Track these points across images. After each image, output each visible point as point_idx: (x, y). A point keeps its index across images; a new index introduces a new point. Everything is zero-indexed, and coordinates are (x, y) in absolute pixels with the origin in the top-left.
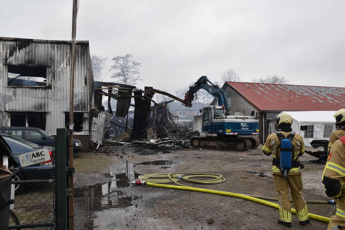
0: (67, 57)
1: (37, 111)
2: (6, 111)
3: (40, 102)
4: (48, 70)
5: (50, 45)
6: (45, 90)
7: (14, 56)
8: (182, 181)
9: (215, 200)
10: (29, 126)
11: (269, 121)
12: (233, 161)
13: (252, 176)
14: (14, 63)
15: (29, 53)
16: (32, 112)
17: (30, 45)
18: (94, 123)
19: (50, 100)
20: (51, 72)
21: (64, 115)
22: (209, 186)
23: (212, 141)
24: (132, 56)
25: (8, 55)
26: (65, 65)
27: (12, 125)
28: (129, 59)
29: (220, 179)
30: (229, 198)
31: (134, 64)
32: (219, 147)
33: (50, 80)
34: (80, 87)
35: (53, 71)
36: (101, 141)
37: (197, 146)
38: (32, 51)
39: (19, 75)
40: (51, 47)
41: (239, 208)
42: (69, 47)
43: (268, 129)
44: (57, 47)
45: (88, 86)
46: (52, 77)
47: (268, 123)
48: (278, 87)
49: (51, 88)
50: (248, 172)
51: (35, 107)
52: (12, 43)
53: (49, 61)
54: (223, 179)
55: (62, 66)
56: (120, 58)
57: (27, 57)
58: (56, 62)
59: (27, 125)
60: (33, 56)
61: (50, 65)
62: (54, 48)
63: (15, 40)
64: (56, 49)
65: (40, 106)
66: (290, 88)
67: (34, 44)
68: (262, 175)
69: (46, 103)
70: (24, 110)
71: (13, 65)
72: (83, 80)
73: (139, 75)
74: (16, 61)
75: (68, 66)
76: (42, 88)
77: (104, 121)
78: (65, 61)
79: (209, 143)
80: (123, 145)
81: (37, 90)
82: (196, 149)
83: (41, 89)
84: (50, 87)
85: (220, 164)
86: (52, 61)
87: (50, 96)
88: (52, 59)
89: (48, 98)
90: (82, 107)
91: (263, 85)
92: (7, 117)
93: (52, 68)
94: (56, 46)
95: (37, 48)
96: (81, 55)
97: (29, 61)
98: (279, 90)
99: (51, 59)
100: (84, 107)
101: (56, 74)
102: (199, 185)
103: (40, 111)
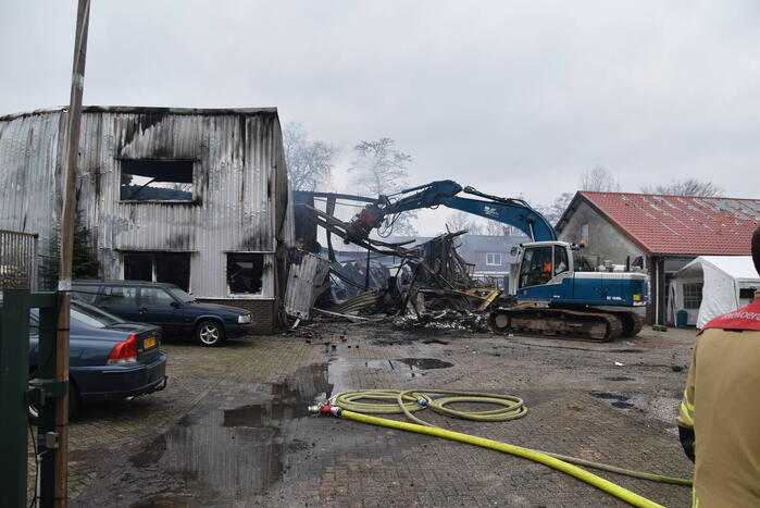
0: (233, 141)
1: (173, 250)
2: (116, 250)
3: (180, 232)
4: (196, 169)
5: (201, 118)
6: (190, 207)
7: (133, 143)
8: (426, 411)
9: (477, 464)
10: (159, 280)
11: (669, 277)
12: (569, 365)
13: (597, 404)
14: (134, 156)
15: (161, 135)
16: (163, 253)
17: (164, 120)
18: (293, 275)
19: (198, 229)
20: (202, 172)
21: (226, 259)
22: (483, 427)
23: (535, 318)
24: (392, 141)
25: (123, 140)
26: (230, 158)
27: (127, 277)
28: (387, 148)
29: (516, 409)
30: (516, 460)
31: (397, 156)
32: (552, 331)
33: (199, 188)
34: (258, 203)
35: (205, 170)
36: (307, 313)
37: (502, 329)
38: (167, 132)
39: (151, 179)
40: (204, 121)
41: (525, 491)
42: (237, 122)
43: (667, 294)
44: (215, 123)
45: (274, 200)
46: (203, 183)
47: (668, 281)
48: (694, 204)
49: (201, 205)
50: (592, 393)
51: (169, 242)
52: (132, 117)
53: (199, 151)
54: (522, 410)
55: (223, 160)
56: (370, 145)
57: (157, 142)
58: (212, 151)
59: (154, 278)
60: (170, 142)
61: (199, 157)
62: (208, 125)
63: (138, 111)
64: (212, 125)
65: (180, 241)
66: (721, 205)
67: (171, 118)
68: (622, 402)
69: (191, 233)
70: (150, 248)
71: (131, 160)
72: (265, 188)
73: (407, 179)
74: (137, 151)
75: (235, 160)
76: (184, 204)
77: (313, 273)
78: (230, 148)
79: (528, 323)
80: (352, 322)
81: (175, 208)
82: (500, 335)
83: (181, 207)
84: (198, 202)
85: (535, 372)
86: (205, 150)
87: (198, 221)
88: (204, 147)
89: (195, 223)
90: (261, 242)
91: (659, 199)
92: (117, 261)
93: (204, 163)
94: (212, 119)
95: (177, 124)
96: (262, 137)
97: (161, 151)
98: (696, 209)
99: (202, 145)
100: (264, 242)
101: (210, 176)
102: (461, 423)
103: (179, 250)
